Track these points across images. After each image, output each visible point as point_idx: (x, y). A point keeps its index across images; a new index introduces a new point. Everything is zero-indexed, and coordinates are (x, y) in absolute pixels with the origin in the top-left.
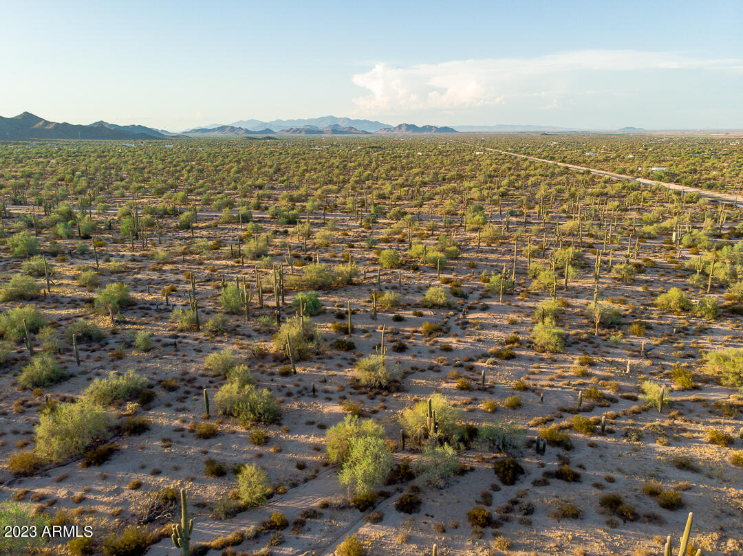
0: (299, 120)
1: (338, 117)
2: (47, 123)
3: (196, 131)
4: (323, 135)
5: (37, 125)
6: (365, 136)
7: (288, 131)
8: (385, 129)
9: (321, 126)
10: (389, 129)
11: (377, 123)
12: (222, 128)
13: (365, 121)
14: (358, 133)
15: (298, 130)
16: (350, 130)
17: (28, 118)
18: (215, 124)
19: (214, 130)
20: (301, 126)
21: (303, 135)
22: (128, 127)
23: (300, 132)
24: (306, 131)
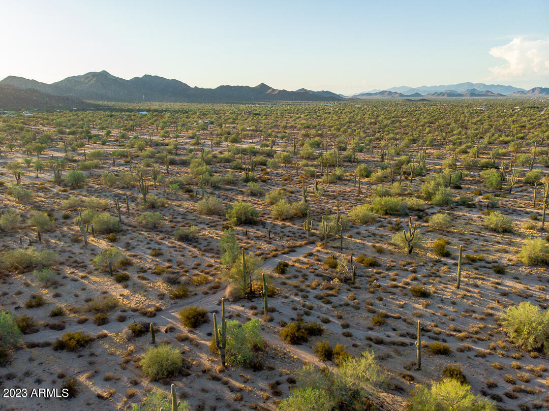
0: (441, 86)
1: (474, 83)
2: (274, 90)
3: (363, 95)
4: (463, 98)
5: (268, 92)
6: (502, 98)
7: (434, 94)
8: (519, 92)
9: (459, 91)
10: (522, 92)
11: (510, 87)
12: (382, 93)
13: (499, 86)
14: (494, 96)
15: (442, 94)
16: (487, 93)
17: (263, 87)
18: (375, 90)
19: (376, 94)
20: (443, 90)
21: (445, 97)
22: (320, 92)
23: (443, 96)
24: (448, 94)
